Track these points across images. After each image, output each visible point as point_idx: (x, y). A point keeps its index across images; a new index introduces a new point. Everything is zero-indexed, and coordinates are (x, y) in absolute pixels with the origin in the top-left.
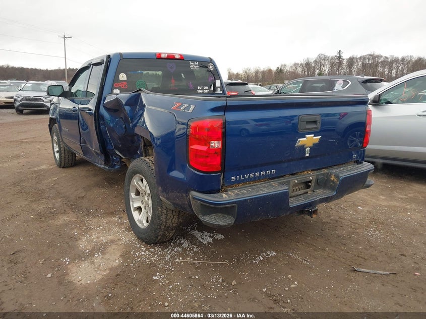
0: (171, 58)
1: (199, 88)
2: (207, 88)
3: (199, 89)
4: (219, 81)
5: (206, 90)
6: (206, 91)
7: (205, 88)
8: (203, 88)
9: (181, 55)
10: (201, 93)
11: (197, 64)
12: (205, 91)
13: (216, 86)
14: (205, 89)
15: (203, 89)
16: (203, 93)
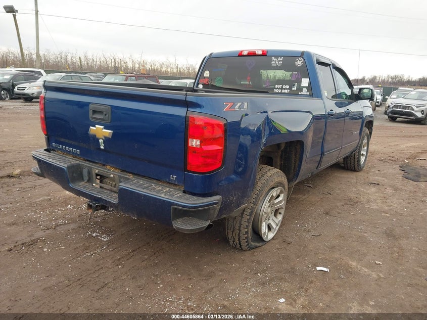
0: (252, 54)
1: (276, 86)
2: (288, 87)
3: (277, 88)
4: (308, 79)
5: (287, 89)
6: (286, 91)
7: (284, 87)
8: (282, 87)
9: (263, 51)
10: (278, 93)
11: (281, 59)
12: (283, 91)
13: (302, 85)
14: (285, 89)
15: (282, 89)
16: (281, 94)
